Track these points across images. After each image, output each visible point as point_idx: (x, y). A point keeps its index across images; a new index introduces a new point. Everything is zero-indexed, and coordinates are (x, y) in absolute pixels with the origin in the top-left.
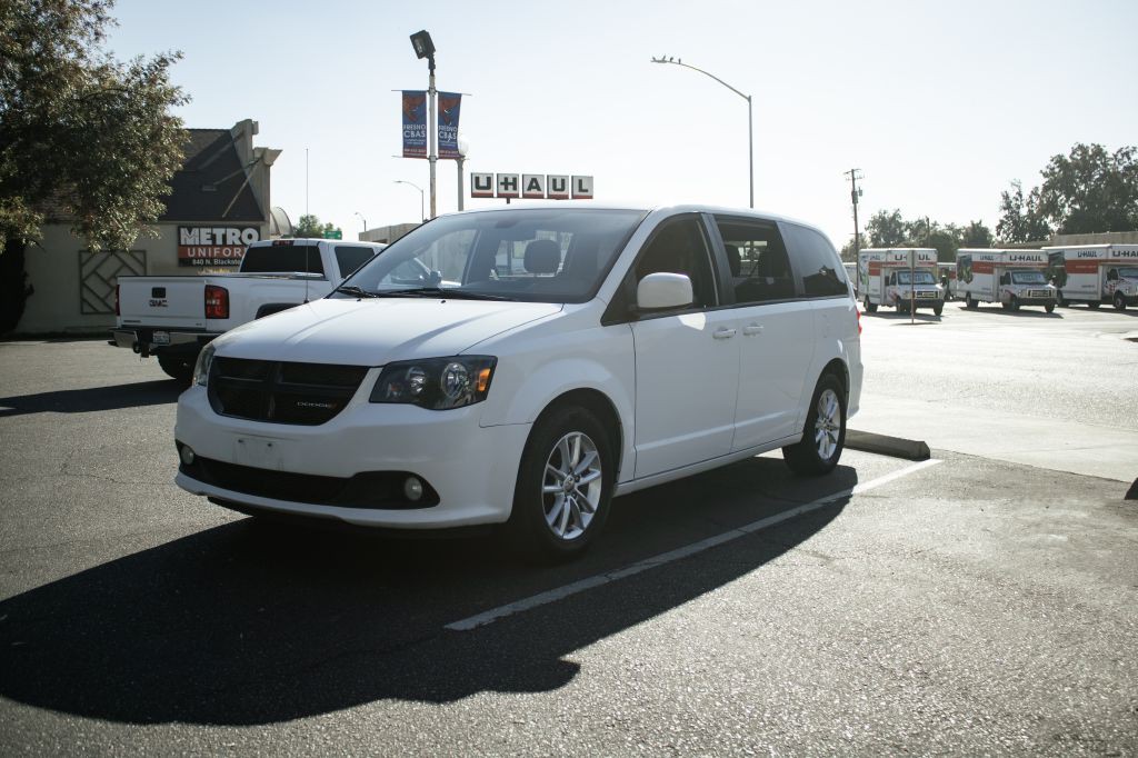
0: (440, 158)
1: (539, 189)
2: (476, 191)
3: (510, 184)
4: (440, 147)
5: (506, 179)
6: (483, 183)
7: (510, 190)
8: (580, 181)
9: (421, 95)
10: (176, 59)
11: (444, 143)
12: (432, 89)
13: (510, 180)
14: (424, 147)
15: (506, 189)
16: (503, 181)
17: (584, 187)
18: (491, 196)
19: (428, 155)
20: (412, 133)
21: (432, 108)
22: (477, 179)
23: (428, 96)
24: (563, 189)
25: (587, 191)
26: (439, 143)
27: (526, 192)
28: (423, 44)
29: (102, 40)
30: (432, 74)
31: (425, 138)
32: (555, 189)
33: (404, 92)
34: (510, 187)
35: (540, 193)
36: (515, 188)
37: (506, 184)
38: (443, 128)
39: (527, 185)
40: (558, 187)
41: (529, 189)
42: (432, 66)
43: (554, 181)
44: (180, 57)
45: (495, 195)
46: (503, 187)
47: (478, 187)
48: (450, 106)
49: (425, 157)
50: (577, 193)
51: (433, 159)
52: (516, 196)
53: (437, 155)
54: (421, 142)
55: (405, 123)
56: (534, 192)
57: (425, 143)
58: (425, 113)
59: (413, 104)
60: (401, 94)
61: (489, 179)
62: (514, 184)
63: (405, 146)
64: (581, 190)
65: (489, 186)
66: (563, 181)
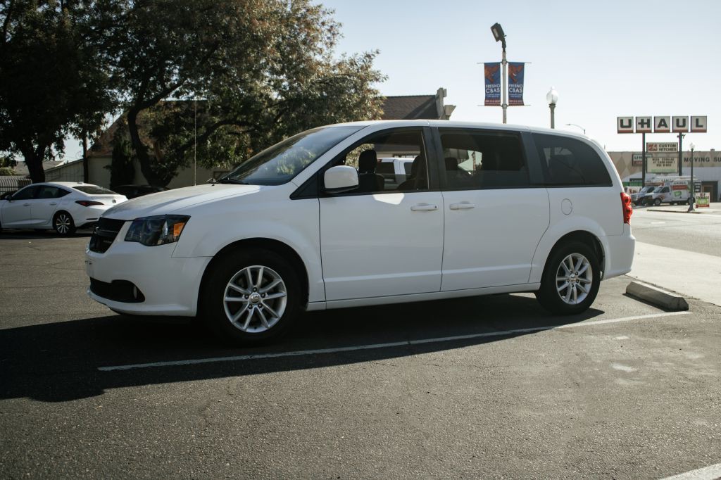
0: (510, 105)
1: (666, 126)
2: (621, 129)
3: (645, 123)
4: (510, 98)
5: (642, 120)
6: (626, 123)
7: (645, 127)
8: (697, 120)
9: (497, 65)
10: (376, 55)
11: (513, 96)
12: (504, 61)
13: (645, 121)
14: (499, 98)
15: (642, 127)
16: (640, 121)
17: (700, 124)
18: (632, 132)
19: (502, 103)
20: (492, 90)
21: (505, 73)
22: (622, 121)
23: (501, 65)
24: (684, 125)
25: (702, 126)
26: (509, 96)
27: (657, 129)
28: (498, 32)
29: (334, 46)
30: (504, 51)
31: (500, 93)
32: (678, 125)
33: (485, 64)
34: (645, 126)
35: (667, 129)
36: (649, 126)
37: (642, 123)
38: (512, 85)
39: (657, 123)
40: (681, 125)
41: (659, 126)
42: (504, 46)
43: (678, 120)
44: (378, 53)
45: (635, 131)
46: (640, 126)
47: (622, 126)
48: (517, 71)
49: (499, 105)
50: (694, 128)
51: (505, 106)
52: (650, 132)
53: (508, 103)
54: (497, 96)
55: (486, 83)
56: (663, 128)
57: (500, 96)
58: (500, 77)
59: (492, 72)
60: (483, 65)
61: (630, 121)
62: (648, 123)
63: (486, 98)
64: (697, 125)
65: (630, 125)
66: (684, 120)
